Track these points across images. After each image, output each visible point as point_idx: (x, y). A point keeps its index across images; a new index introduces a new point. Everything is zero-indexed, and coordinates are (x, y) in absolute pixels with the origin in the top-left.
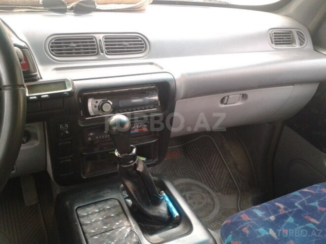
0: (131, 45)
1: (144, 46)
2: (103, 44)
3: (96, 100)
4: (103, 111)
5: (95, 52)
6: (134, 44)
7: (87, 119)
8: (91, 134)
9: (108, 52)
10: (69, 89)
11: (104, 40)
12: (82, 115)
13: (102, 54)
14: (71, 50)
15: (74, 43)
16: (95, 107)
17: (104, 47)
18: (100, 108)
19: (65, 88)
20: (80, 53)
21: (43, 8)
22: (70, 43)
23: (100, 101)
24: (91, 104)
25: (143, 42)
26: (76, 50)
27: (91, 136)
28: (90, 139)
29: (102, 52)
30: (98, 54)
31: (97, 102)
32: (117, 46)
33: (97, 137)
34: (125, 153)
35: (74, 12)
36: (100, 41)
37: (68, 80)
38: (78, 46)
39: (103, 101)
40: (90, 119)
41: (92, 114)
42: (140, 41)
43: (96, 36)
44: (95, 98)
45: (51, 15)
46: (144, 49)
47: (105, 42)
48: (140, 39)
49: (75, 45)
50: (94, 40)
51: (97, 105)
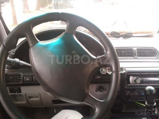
0: (149, 52)
1: (155, 53)
2: (136, 52)
3: (133, 77)
4: (136, 82)
5: (132, 55)
6: (150, 52)
7: (128, 85)
8: (128, 92)
9: (138, 55)
10: (124, 72)
11: (137, 50)
12: (126, 83)
13: (136, 56)
14: (122, 54)
15: (124, 51)
16: (133, 80)
17: (136, 53)
18: (135, 81)
19: (122, 71)
20: (126, 55)
21: (110, 36)
22: (122, 51)
23: (135, 78)
24: (131, 79)
25: (155, 52)
26: (124, 54)
27: (128, 93)
28: (127, 94)
29: (136, 55)
30: (133, 56)
31: (134, 78)
32: (142, 53)
33: (131, 94)
34: (151, 104)
35: (123, 38)
36: (135, 50)
37: (123, 68)
38: (125, 52)
39: (137, 78)
40: (129, 85)
41: (131, 83)
42: (154, 51)
43: (133, 48)
44: (133, 76)
45: (113, 39)
46: (155, 55)
47: (137, 51)
48: (153, 50)
49: (124, 52)
50: (132, 50)
51: (134, 79)
